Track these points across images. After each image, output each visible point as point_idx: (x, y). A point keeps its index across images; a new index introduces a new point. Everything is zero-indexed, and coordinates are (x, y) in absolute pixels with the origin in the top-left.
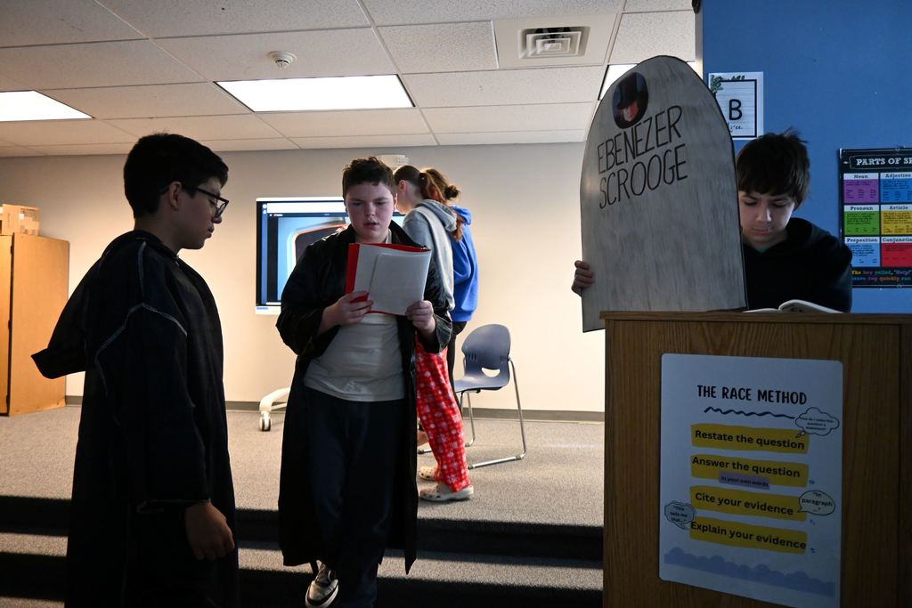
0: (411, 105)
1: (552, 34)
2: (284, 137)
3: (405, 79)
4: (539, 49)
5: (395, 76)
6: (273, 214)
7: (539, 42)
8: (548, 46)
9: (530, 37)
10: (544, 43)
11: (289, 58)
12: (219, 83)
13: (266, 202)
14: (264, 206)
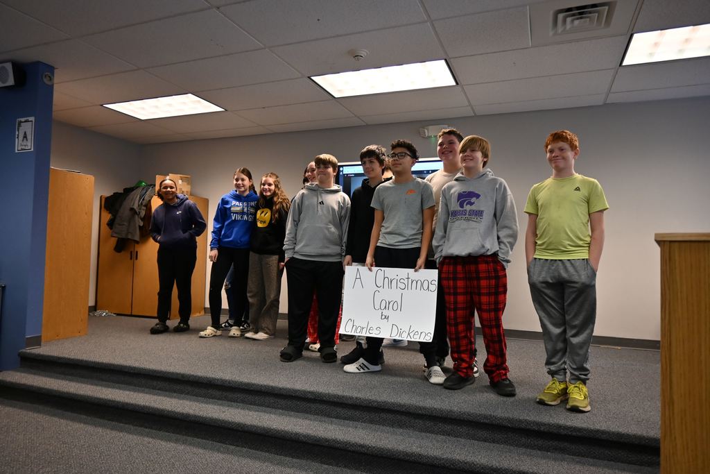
0: (454, 84)
1: (580, 12)
2: (356, 116)
3: (452, 62)
4: (568, 26)
5: (443, 61)
6: (347, 174)
7: (569, 19)
8: (577, 22)
9: (561, 16)
10: (573, 21)
11: (363, 53)
12: (312, 78)
13: (342, 166)
14: (341, 169)
